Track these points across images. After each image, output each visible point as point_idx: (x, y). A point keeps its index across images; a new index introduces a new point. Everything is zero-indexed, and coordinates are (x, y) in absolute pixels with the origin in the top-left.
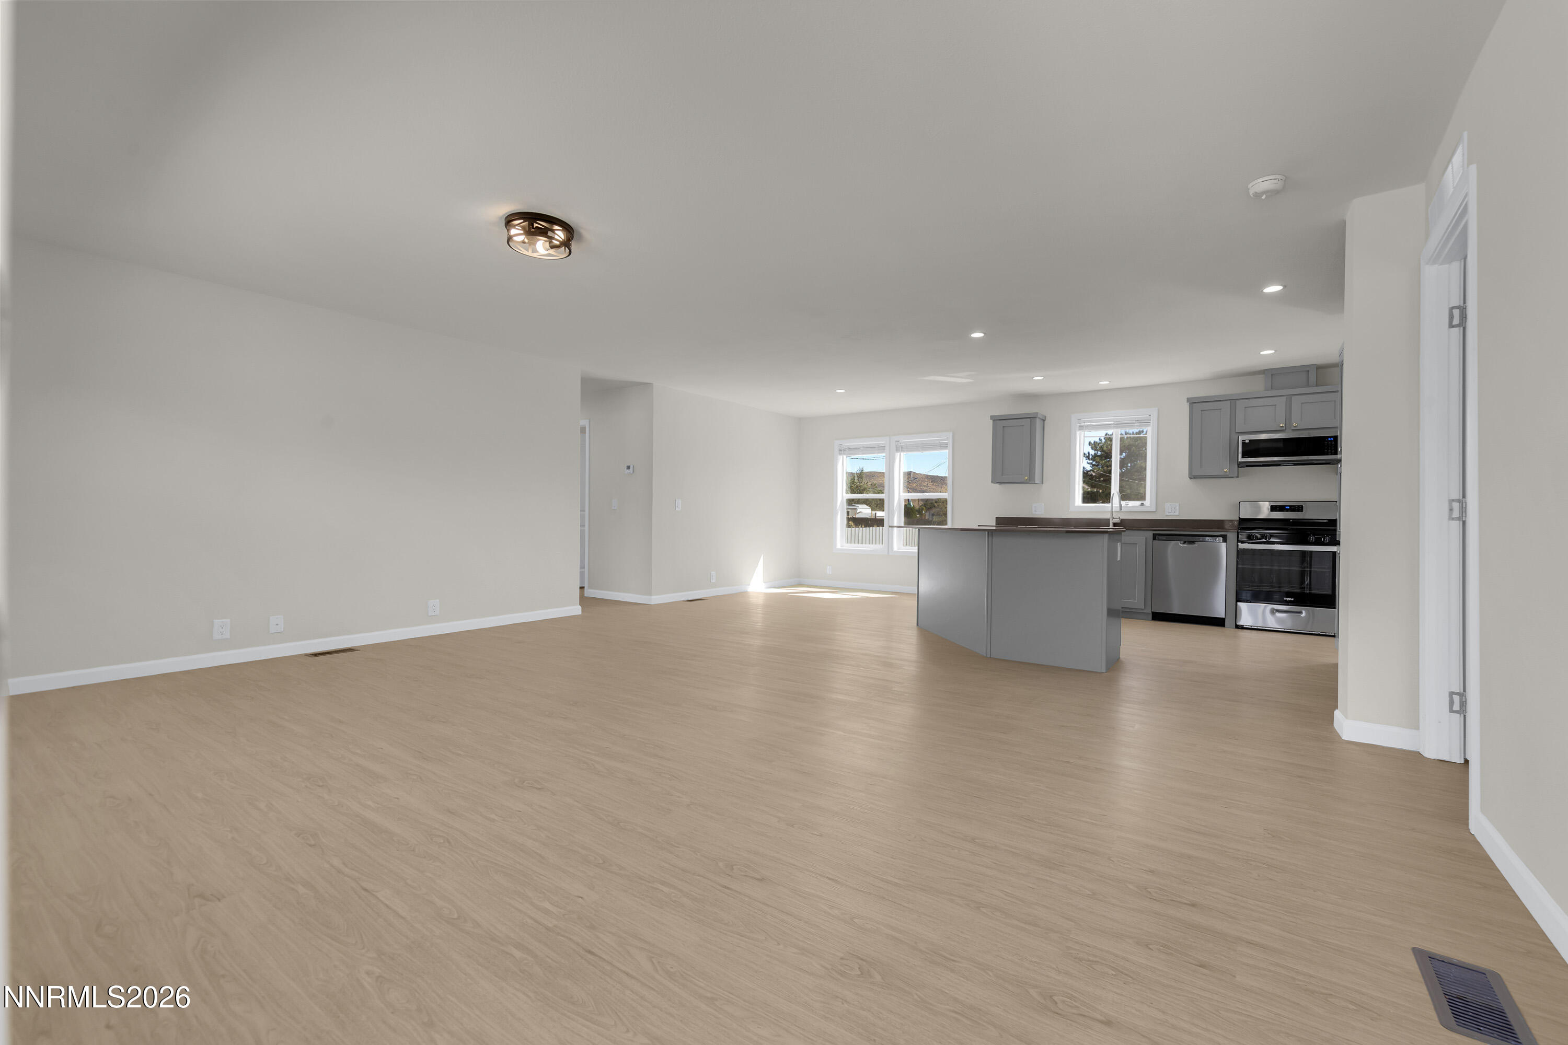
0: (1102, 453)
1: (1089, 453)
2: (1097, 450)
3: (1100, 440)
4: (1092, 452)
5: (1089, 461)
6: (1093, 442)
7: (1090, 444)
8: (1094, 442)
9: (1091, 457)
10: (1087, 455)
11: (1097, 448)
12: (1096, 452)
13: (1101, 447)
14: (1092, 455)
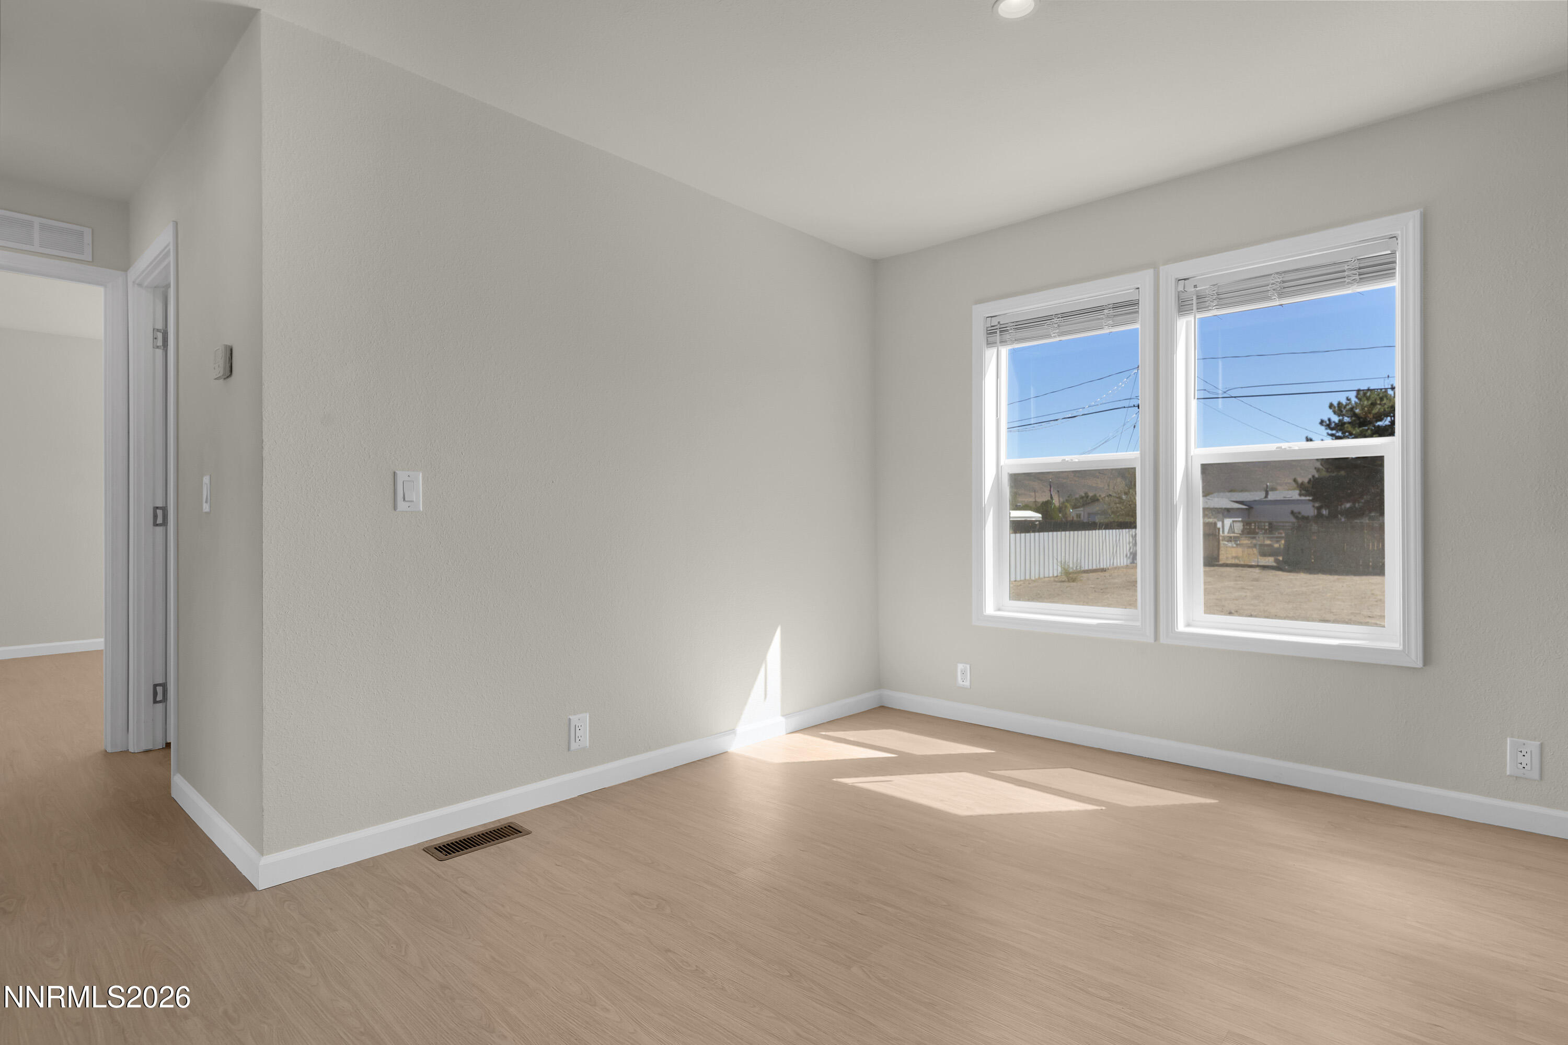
0: (1353, 418)
1: (1329, 420)
2: (1343, 415)
3: (1348, 399)
4: (1335, 419)
5: (1330, 432)
6: (1335, 404)
7: (1331, 406)
8: (1339, 404)
9: (1333, 425)
10: (1328, 422)
11: (1342, 411)
12: (1341, 418)
13: (1352, 409)
14: (1334, 422)
